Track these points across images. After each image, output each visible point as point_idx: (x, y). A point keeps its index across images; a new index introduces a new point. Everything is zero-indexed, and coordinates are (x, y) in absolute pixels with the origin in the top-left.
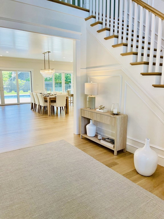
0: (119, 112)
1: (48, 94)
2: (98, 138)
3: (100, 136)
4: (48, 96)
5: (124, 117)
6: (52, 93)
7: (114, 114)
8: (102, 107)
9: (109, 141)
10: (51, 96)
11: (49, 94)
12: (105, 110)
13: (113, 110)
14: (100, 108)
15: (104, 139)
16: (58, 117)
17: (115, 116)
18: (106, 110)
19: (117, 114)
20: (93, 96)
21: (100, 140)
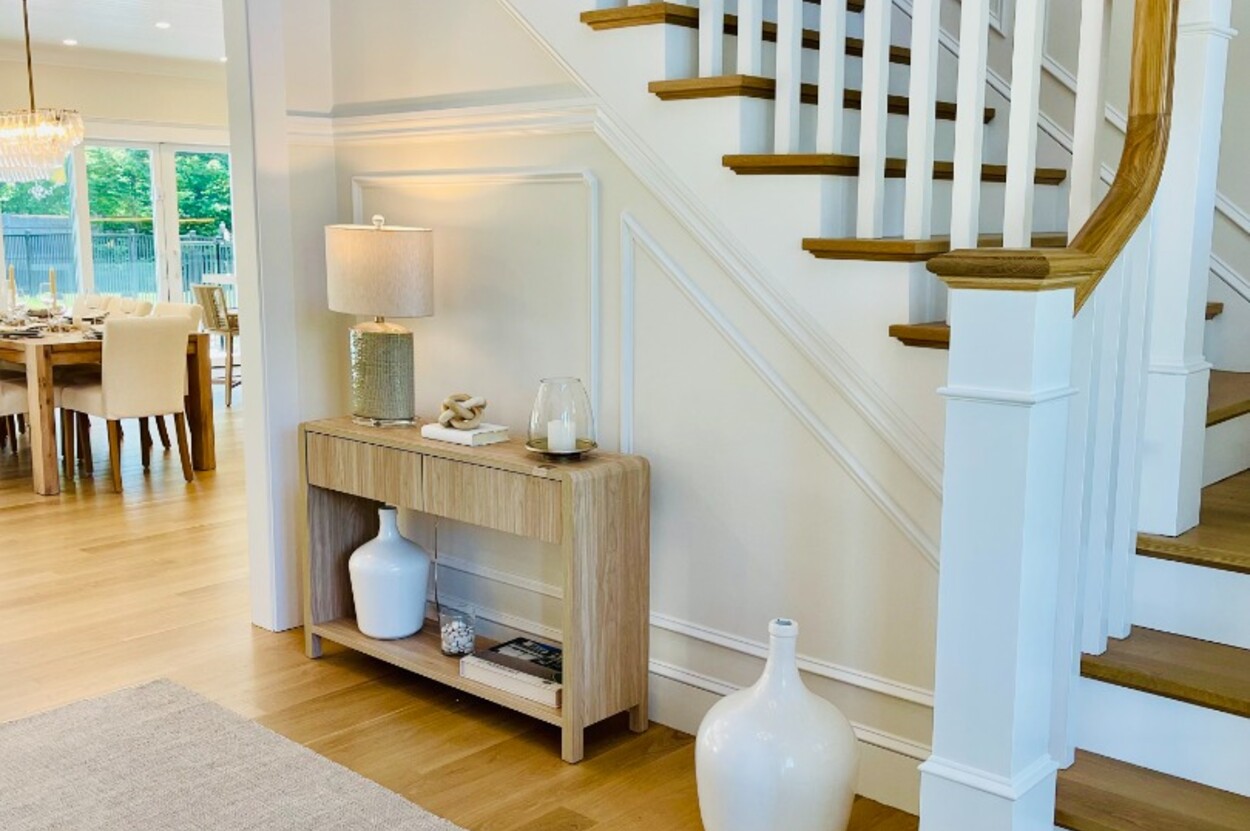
0: (589, 437)
1: (31, 313)
2: (445, 646)
3: (455, 625)
4: (32, 334)
5: (625, 474)
6: (70, 306)
7: (555, 458)
8: (468, 404)
9: (527, 657)
10: (54, 329)
11: (43, 315)
12: (489, 430)
13: (543, 425)
14: (449, 414)
15: (487, 650)
16: (121, 504)
17: (561, 471)
18: (496, 428)
19: (575, 458)
20: (393, 328)
21: (461, 655)
